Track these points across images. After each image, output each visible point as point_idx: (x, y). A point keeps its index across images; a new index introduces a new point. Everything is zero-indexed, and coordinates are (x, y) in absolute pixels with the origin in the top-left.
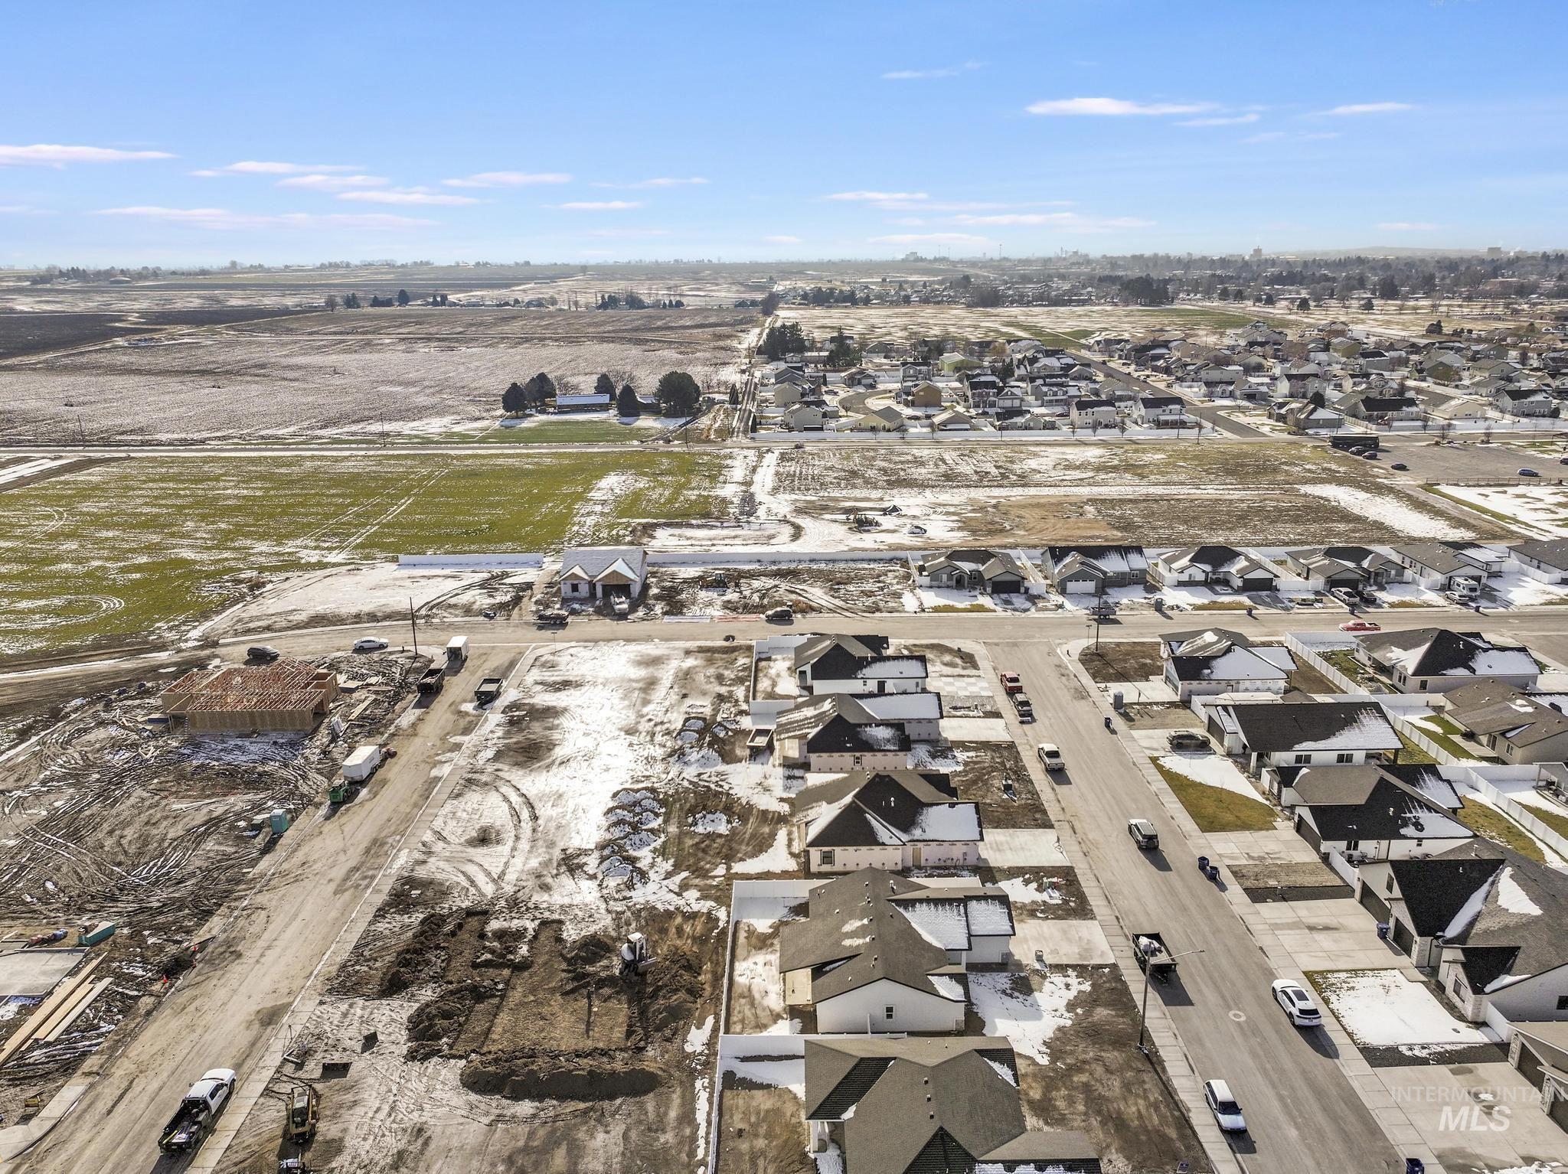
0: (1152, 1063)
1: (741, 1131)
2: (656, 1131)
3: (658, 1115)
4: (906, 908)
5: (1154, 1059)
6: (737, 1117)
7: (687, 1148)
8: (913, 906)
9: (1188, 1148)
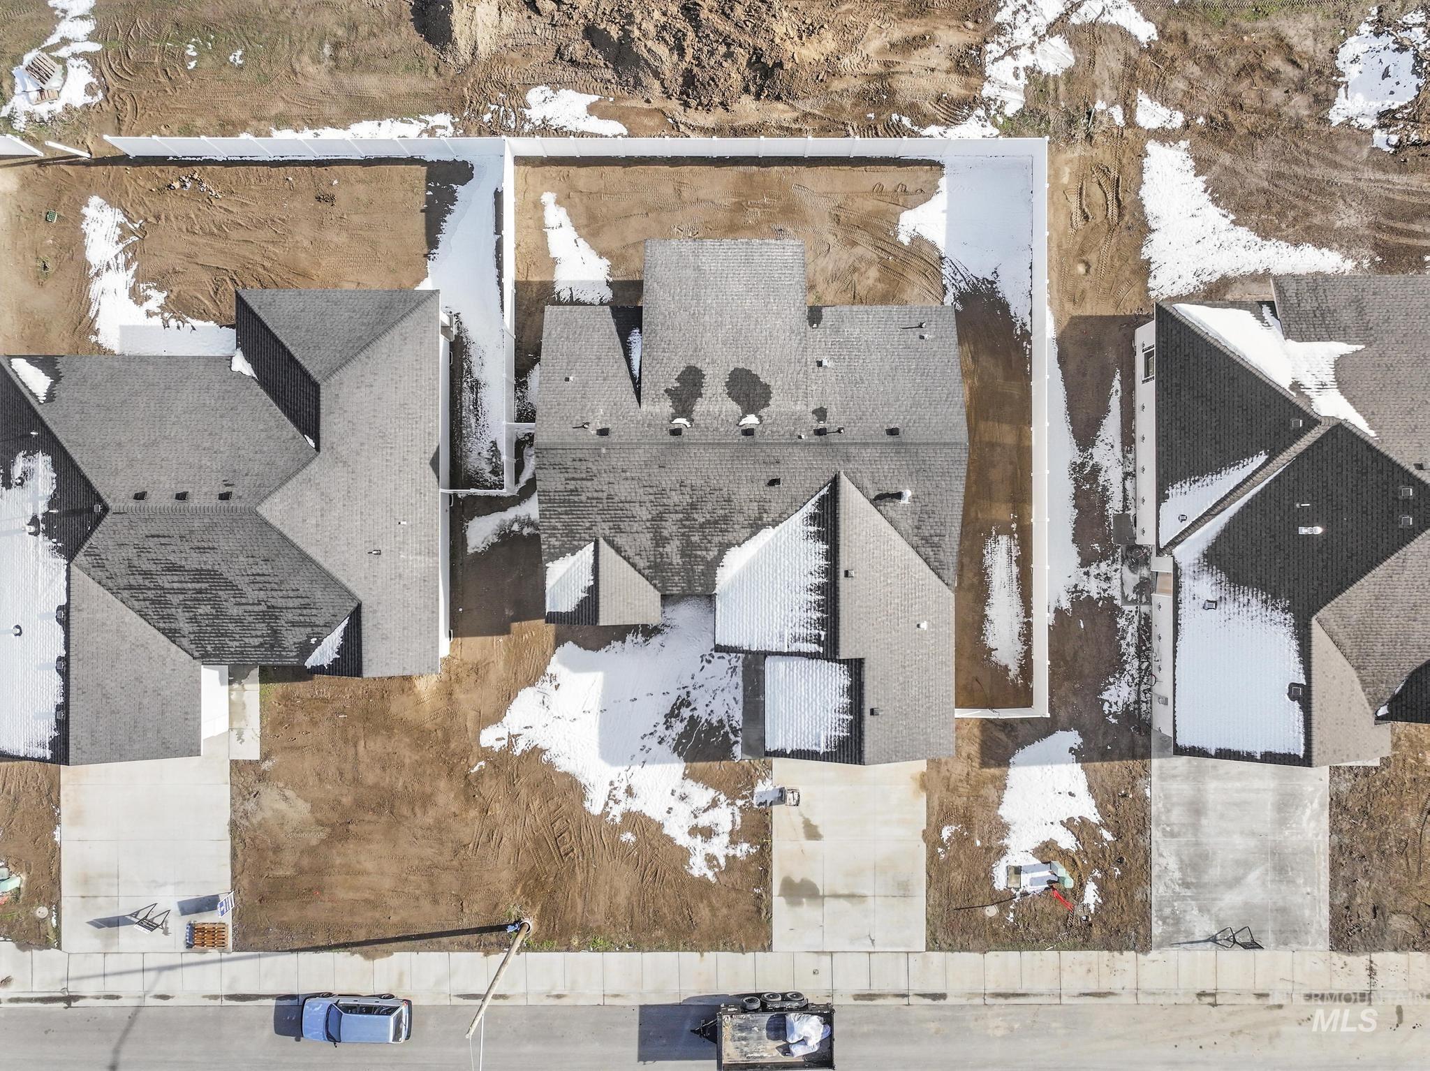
0: (481, 930)
1: (330, 199)
2: (334, 58)
3: (368, 57)
4: (813, 518)
5: (493, 937)
6: (361, 190)
7: (295, 111)
8: (819, 536)
9: (286, 927)
